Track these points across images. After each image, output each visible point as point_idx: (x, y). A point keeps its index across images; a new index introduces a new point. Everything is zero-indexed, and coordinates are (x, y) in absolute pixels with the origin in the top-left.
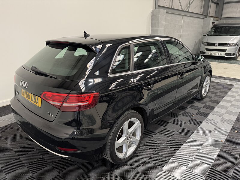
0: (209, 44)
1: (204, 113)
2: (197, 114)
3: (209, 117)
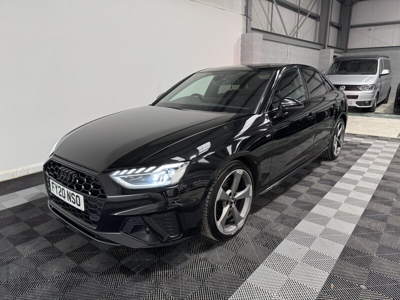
1: (329, 180)
2: (319, 182)
3: (336, 186)
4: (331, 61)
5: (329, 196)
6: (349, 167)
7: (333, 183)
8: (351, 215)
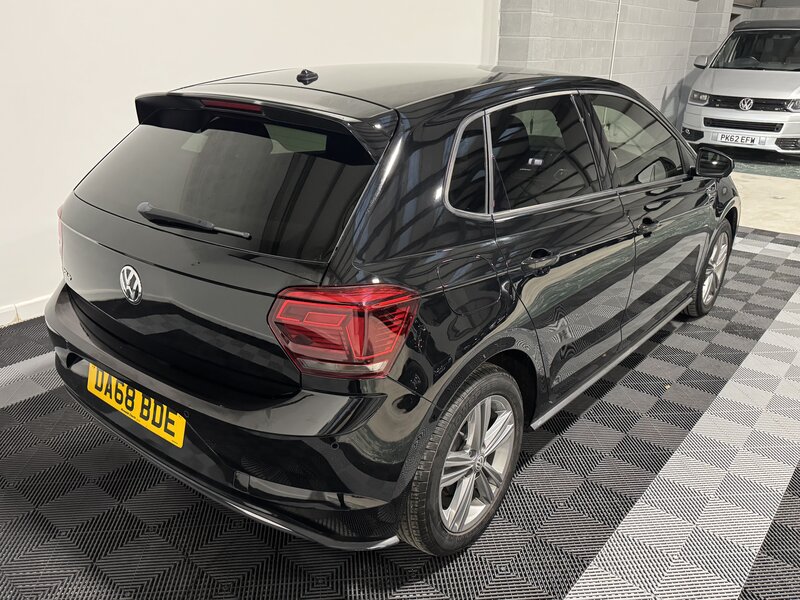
0: (716, 101)
1: (707, 376)
2: (682, 379)
3: (725, 393)
4: (724, 30)
5: (706, 426)
6: (756, 334)
7: (715, 385)
8: (760, 488)
